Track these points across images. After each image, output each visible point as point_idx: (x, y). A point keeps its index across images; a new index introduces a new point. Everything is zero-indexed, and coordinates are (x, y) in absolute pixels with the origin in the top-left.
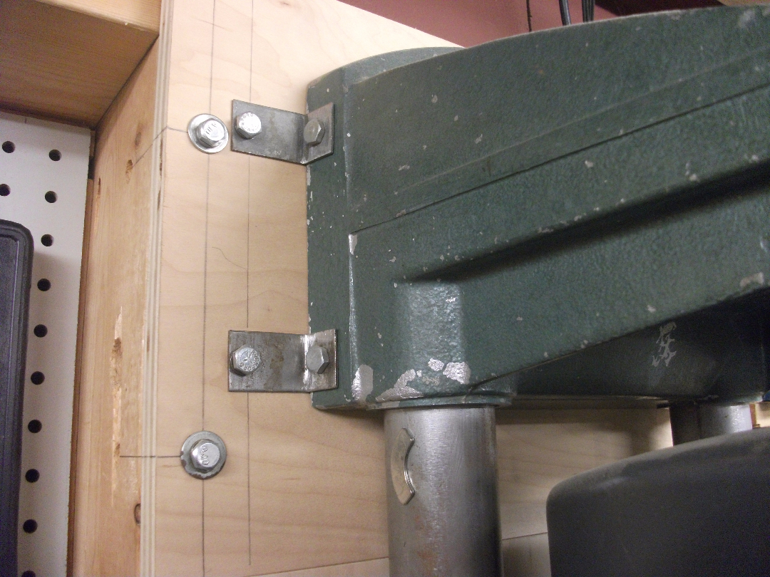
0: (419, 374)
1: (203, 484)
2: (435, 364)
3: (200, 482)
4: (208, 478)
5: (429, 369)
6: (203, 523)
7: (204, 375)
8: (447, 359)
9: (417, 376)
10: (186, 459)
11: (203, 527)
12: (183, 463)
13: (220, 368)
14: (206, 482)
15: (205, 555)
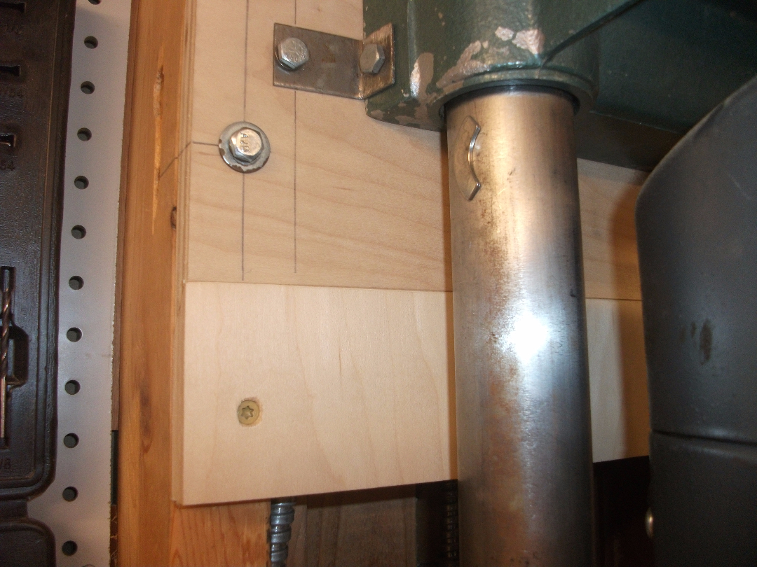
0: (486, 45)
1: (244, 179)
2: (503, 33)
3: (239, 175)
4: (249, 172)
5: (498, 39)
6: (243, 219)
7: (246, 64)
8: (518, 26)
9: (482, 47)
10: (226, 148)
11: (243, 223)
12: (221, 152)
13: (263, 62)
14: (246, 175)
15: (245, 254)
